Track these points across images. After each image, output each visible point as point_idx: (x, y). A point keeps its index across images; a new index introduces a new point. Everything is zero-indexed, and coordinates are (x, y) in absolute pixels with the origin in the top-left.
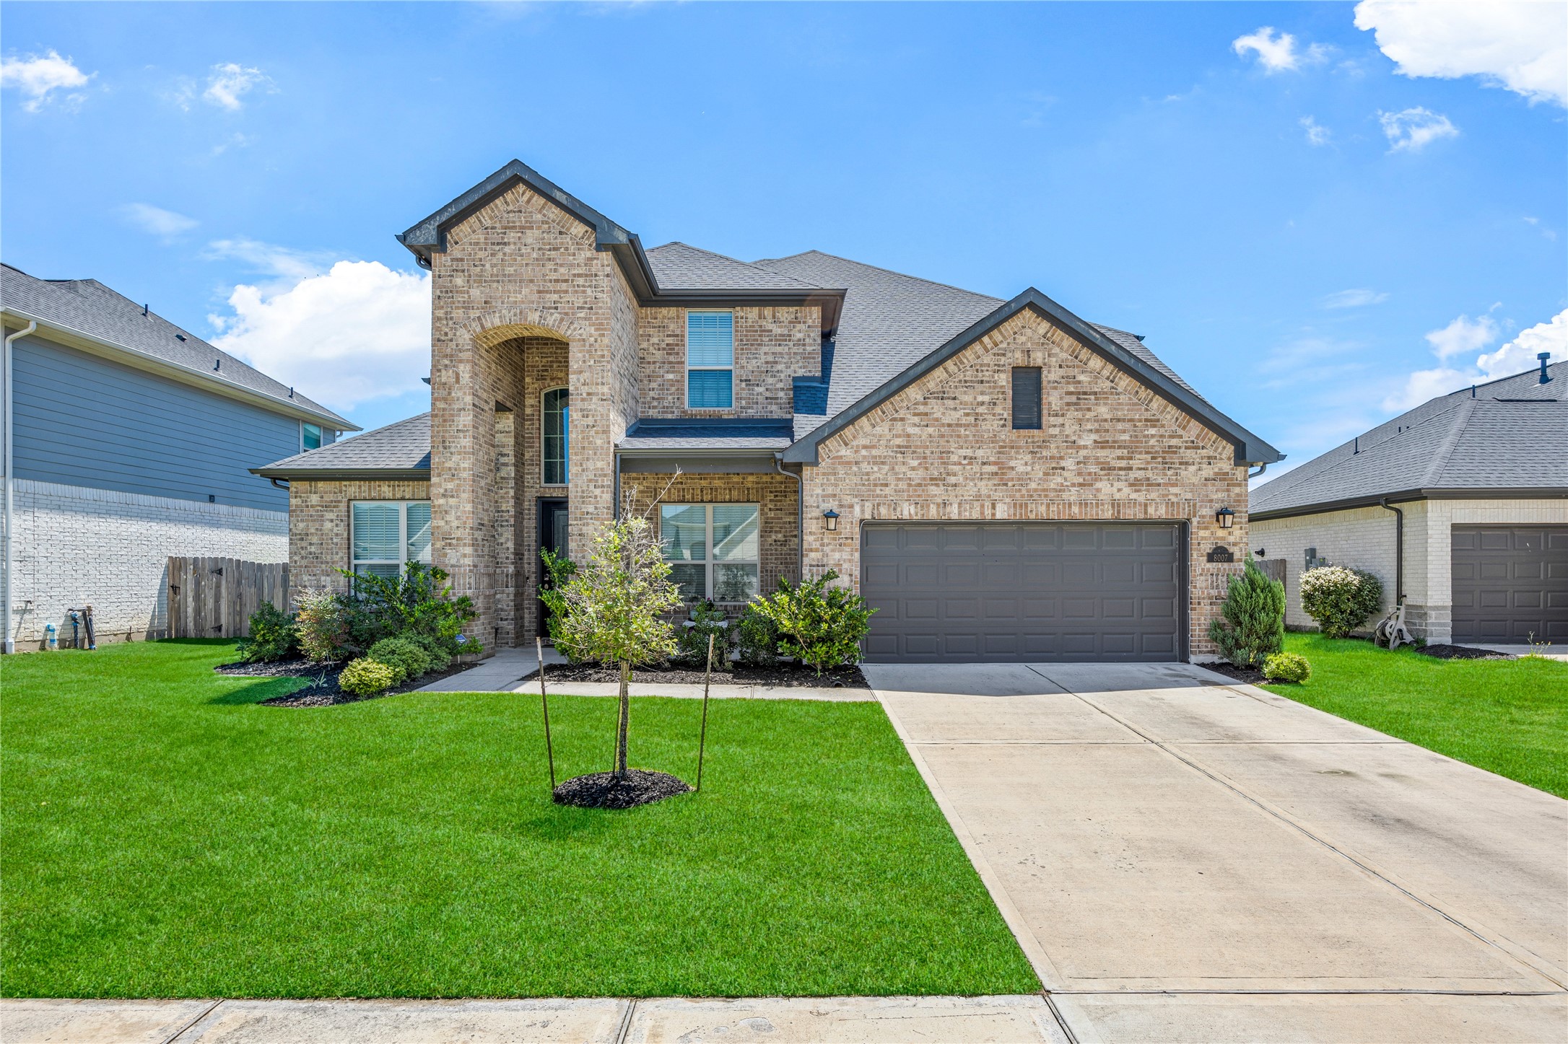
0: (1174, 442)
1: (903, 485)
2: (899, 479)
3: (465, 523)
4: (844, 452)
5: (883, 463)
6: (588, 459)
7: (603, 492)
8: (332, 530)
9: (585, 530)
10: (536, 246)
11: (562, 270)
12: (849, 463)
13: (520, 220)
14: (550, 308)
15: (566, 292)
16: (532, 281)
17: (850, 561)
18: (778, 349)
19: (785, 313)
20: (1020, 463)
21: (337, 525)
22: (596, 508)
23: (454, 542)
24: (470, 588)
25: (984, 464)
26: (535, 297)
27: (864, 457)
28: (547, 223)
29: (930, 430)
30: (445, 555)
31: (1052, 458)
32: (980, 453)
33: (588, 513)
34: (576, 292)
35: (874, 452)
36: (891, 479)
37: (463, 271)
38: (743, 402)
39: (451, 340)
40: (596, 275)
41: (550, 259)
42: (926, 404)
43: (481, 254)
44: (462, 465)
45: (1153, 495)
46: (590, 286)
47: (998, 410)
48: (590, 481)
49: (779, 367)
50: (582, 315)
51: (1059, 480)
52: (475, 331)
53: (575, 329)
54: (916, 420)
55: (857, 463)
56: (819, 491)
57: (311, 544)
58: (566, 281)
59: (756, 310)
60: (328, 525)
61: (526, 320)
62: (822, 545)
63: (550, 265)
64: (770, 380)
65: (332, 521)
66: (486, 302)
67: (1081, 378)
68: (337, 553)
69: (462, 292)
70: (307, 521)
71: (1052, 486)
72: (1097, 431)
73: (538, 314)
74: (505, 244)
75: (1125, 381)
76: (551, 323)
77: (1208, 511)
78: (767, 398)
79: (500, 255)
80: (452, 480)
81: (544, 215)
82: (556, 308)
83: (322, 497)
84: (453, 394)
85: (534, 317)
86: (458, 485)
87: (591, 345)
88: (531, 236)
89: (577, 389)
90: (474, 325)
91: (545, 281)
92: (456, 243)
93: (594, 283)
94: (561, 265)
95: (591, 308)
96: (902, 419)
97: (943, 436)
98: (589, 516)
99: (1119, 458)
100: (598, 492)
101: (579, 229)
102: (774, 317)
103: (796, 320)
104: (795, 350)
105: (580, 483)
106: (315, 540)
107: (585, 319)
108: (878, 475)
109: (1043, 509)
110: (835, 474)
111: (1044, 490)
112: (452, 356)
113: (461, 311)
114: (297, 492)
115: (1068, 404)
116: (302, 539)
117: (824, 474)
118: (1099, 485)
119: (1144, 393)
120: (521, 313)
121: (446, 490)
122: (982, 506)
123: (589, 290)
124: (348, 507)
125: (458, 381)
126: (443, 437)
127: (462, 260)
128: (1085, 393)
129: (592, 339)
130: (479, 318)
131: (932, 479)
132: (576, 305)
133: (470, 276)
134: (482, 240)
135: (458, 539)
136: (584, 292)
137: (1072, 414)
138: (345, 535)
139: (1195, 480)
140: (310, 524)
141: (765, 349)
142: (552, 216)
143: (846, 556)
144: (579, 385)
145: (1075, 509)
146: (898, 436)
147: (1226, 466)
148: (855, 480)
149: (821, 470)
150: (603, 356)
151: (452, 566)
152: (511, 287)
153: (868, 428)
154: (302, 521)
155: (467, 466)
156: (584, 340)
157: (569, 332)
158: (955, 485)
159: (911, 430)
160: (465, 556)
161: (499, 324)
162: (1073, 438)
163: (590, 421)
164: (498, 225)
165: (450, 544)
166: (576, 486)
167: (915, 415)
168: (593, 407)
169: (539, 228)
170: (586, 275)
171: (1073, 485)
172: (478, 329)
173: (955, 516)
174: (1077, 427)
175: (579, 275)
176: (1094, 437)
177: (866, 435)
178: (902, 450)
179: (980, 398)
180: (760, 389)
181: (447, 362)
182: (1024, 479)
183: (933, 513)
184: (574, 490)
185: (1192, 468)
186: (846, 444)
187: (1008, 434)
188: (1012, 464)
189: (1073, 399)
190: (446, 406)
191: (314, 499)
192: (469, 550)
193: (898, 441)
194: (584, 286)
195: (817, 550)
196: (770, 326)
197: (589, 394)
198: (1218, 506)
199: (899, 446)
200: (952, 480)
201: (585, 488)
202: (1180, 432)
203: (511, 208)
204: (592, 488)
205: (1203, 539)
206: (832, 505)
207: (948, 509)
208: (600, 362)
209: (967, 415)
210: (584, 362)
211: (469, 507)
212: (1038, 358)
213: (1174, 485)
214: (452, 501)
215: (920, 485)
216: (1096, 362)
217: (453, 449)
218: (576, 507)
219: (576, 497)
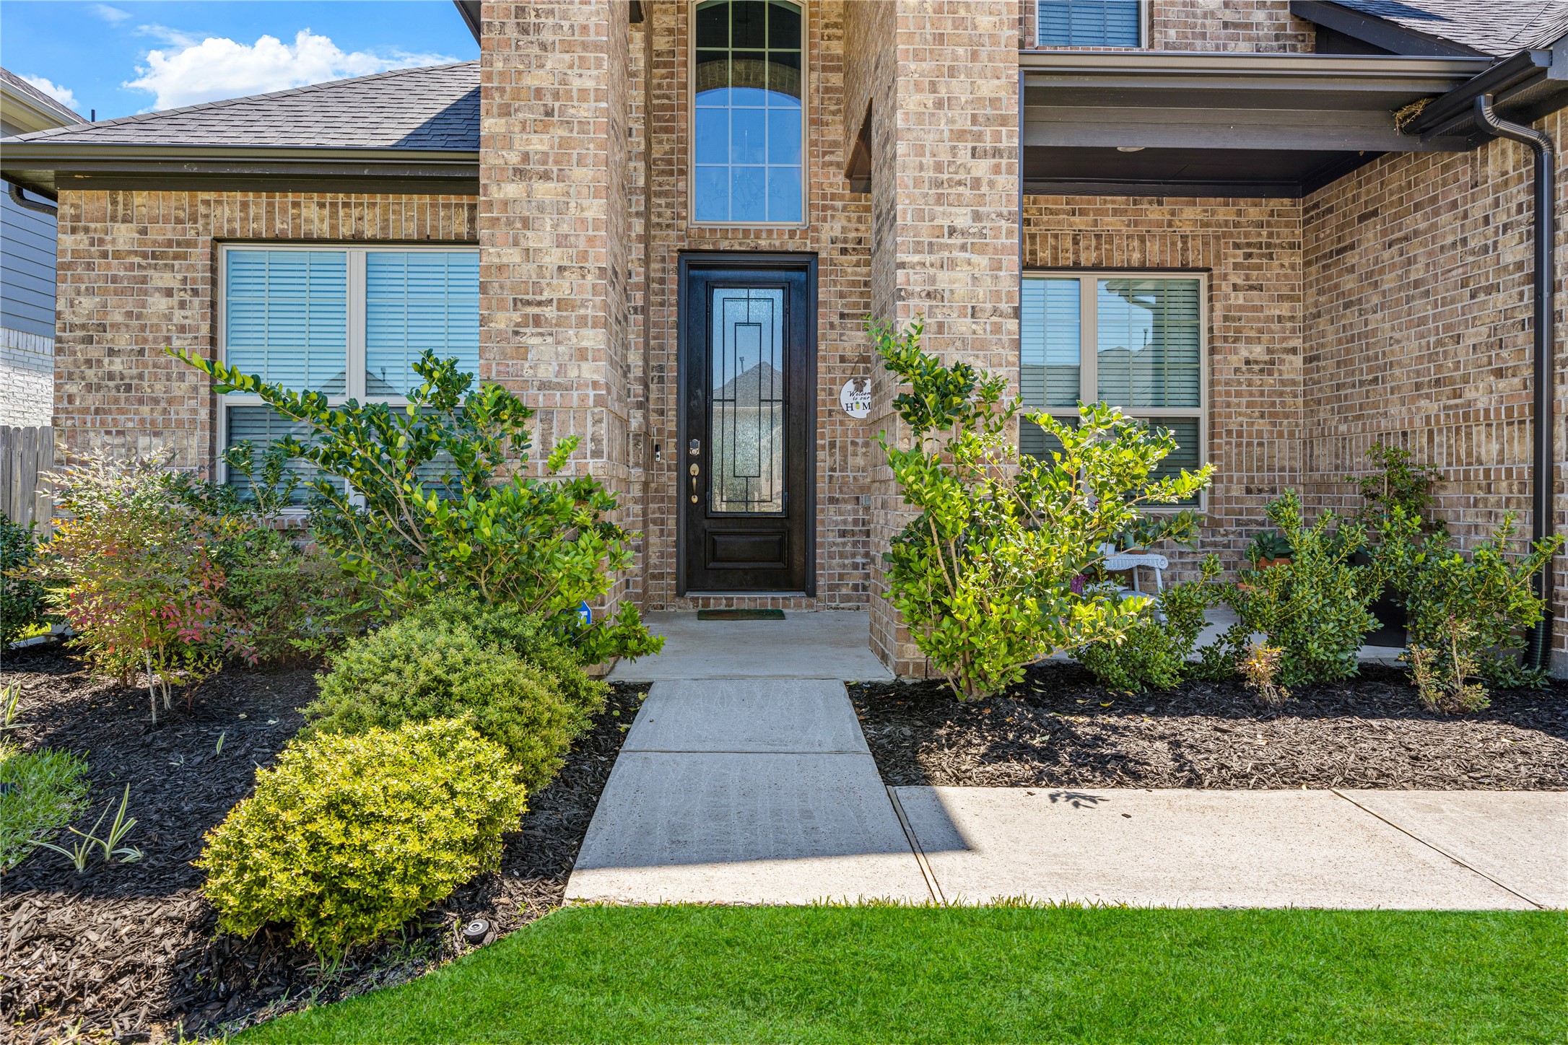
3: (584, 256)
6: (952, 72)
7: (997, 170)
9: (944, 279)
22: (977, 217)
23: (550, 312)
24: (597, 454)
30: (523, 352)
33: (952, 231)
44: (576, 83)
48: (960, 135)
80: (546, 128)
86: (564, 143)
98: (957, 241)
100: (982, 168)
105: (929, 140)
121: (526, 157)
135: (562, 304)
151: (544, 386)
155: (589, 84)
160: (582, 354)
165: (537, 321)
166: (920, 151)
184: (913, 160)
192: (594, 339)
201: (945, 157)
204: (964, 156)
211: (595, 209)
214: (545, 191)
217: (547, 36)
218: (919, 213)
219: (918, 183)
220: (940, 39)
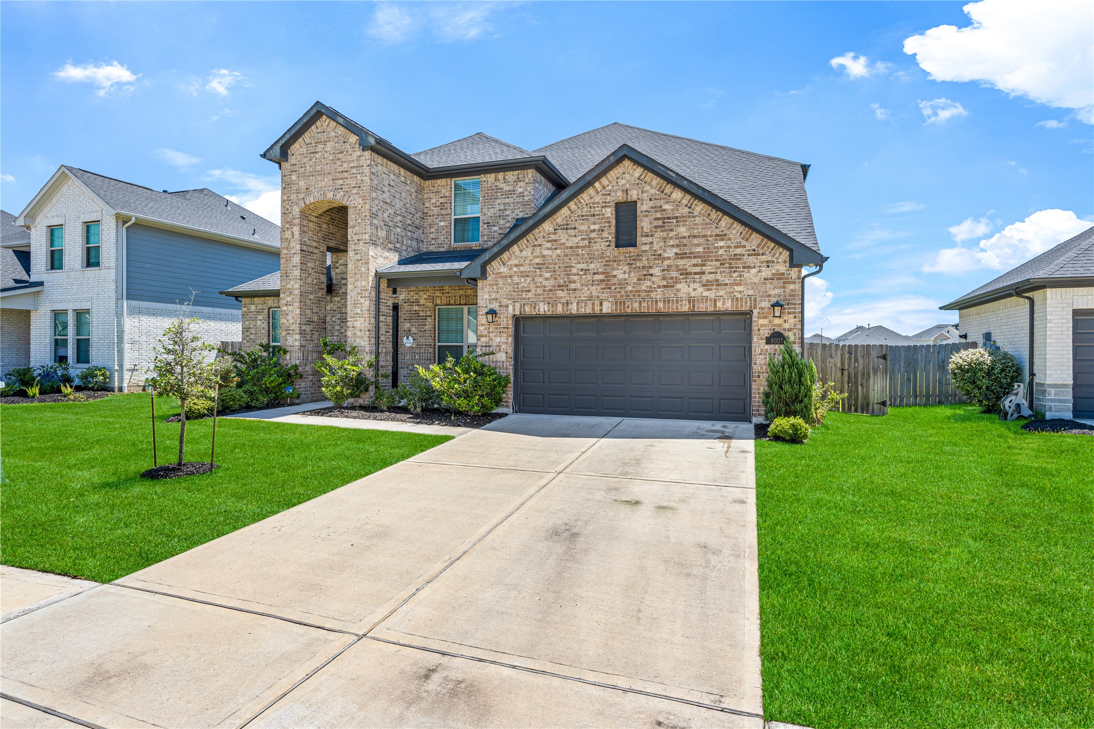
0: (738, 251)
1: (539, 291)
2: (537, 287)
3: (296, 321)
4: (503, 269)
5: (527, 276)
6: (357, 280)
7: (365, 301)
8: (261, 326)
9: (356, 324)
10: (332, 152)
11: (345, 165)
12: (505, 277)
13: (323, 137)
14: (339, 189)
15: (347, 178)
16: (329, 173)
17: (506, 343)
18: (507, 200)
19: (511, 176)
20: (620, 273)
21: (263, 323)
22: (362, 311)
23: (291, 332)
24: (298, 360)
25: (595, 274)
26: (331, 183)
27: (515, 272)
28: (337, 137)
29: (558, 252)
30: (287, 340)
31: (644, 267)
32: (592, 266)
33: (357, 314)
34: (352, 177)
35: (522, 269)
36: (532, 287)
37: (296, 171)
38: (485, 237)
39: (290, 213)
40: (362, 166)
41: (338, 159)
42: (555, 234)
43: (305, 160)
44: (295, 287)
45: (722, 293)
46: (359, 173)
47: (605, 234)
48: (359, 294)
49: (508, 212)
50: (355, 192)
51: (649, 283)
52: (301, 206)
53: (351, 201)
54: (549, 245)
55: (511, 277)
56: (487, 296)
57: (251, 334)
58: (347, 171)
59: (493, 175)
60: (259, 323)
61: (326, 197)
62: (489, 332)
63: (339, 163)
64: (502, 222)
65: (261, 320)
66: (307, 189)
67: (666, 207)
68: (263, 339)
69: (295, 184)
70: (250, 320)
71: (644, 288)
72: (678, 246)
73: (333, 193)
74: (316, 152)
75: (699, 207)
76: (339, 198)
77: (766, 304)
78: (500, 234)
79: (314, 160)
80: (290, 295)
81: (336, 133)
82: (342, 189)
83: (256, 307)
84: (291, 245)
85: (330, 195)
86: (293, 298)
87: (359, 210)
88: (329, 146)
89: (352, 237)
90: (301, 202)
91: (336, 173)
92: (293, 155)
93: (361, 171)
94: (345, 162)
95: (360, 187)
96: (540, 245)
97: (567, 255)
98: (358, 316)
99: (695, 265)
100: (362, 300)
101: (353, 139)
102: (504, 179)
103: (518, 180)
104: (518, 200)
105: (353, 295)
106: (253, 331)
107: (357, 194)
108: (524, 284)
109: (636, 305)
110: (497, 285)
111: (637, 291)
112: (290, 222)
113: (294, 195)
114: (245, 304)
115: (656, 227)
116: (247, 331)
117: (490, 285)
118: (678, 286)
119: (714, 215)
120: (324, 193)
121: (287, 302)
122: (593, 304)
123: (358, 176)
124: (269, 312)
125: (293, 237)
126: (286, 270)
127: (295, 165)
128: (669, 218)
129: (360, 206)
130: (303, 198)
131: (559, 286)
132: (352, 186)
133: (299, 174)
134: (305, 152)
135: (293, 330)
136: (356, 177)
137: (659, 234)
138: (267, 329)
139: (756, 280)
140: (251, 322)
141: (499, 201)
142: (340, 132)
143: (504, 340)
144: (353, 235)
145: (661, 305)
146: (537, 257)
147: (782, 268)
148: (510, 288)
149: (489, 282)
150: (366, 216)
151: (290, 346)
152: (319, 178)
153: (518, 253)
154: (247, 320)
155: (297, 287)
156: (356, 207)
157: (348, 203)
158: (575, 290)
159: (545, 252)
160: (296, 340)
161: (313, 201)
162: (660, 252)
163: (358, 257)
164: (313, 142)
165: (289, 333)
166: (351, 297)
167: (548, 241)
168: (360, 248)
169: (333, 141)
170: (357, 167)
171: (659, 287)
172: (303, 205)
173: (574, 311)
174: (662, 244)
175: (354, 167)
176: (675, 250)
177: (517, 257)
178: (539, 266)
179: (592, 227)
180: (496, 228)
181: (288, 226)
182: (623, 284)
183: (560, 310)
184: (350, 299)
185: (753, 271)
186: (504, 264)
187: (612, 252)
188: (614, 273)
189: (660, 223)
190: (287, 252)
191: (253, 308)
192: (298, 337)
193: (537, 261)
194: (356, 174)
195: (485, 336)
196: (502, 186)
197: (358, 240)
198: (774, 300)
199: (538, 264)
200: (573, 286)
201: (356, 298)
202: (744, 243)
203: (319, 130)
204: (359, 298)
205: (762, 326)
206: (495, 306)
207: (570, 307)
208: (364, 220)
209: (583, 239)
210: (356, 220)
211: (298, 311)
212: (634, 195)
213: (737, 285)
214: (290, 308)
215: (551, 290)
216: (677, 194)
217: (291, 278)
218: (351, 311)
219: (351, 304)
220: (355, 274)
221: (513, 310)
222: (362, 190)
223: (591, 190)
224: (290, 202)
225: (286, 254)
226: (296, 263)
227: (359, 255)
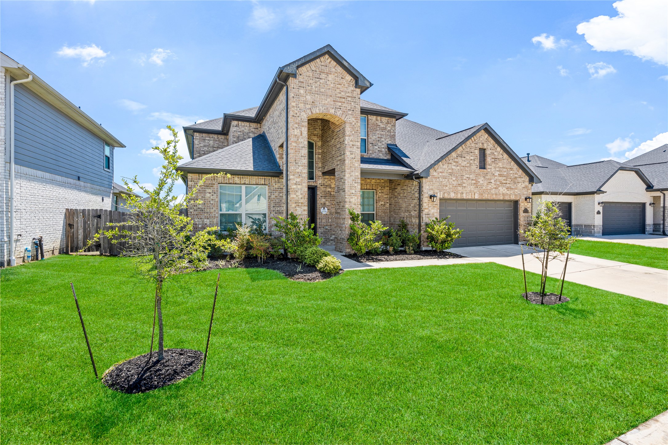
0: (516, 176)
1: (451, 186)
2: (450, 184)
3: (305, 196)
4: (435, 174)
5: (446, 178)
6: (352, 172)
7: (358, 185)
9: (351, 200)
10: (333, 82)
11: (343, 93)
12: (436, 178)
13: (327, 70)
14: (338, 108)
15: (344, 103)
16: (331, 96)
17: (436, 212)
18: (382, 133)
19: (384, 120)
20: (481, 180)
22: (355, 191)
23: (300, 204)
25: (472, 180)
26: (332, 103)
27: (441, 176)
28: (337, 73)
29: (458, 167)
30: (297, 210)
31: (489, 179)
32: (471, 176)
33: (352, 193)
34: (348, 103)
35: (443, 174)
36: (448, 184)
37: (304, 87)
38: (371, 151)
39: (299, 117)
40: (355, 98)
41: (338, 88)
42: (457, 159)
43: (311, 81)
44: (303, 171)
45: (512, 192)
46: (353, 102)
47: (476, 162)
48: (353, 180)
49: (383, 140)
50: (350, 113)
51: (490, 186)
52: (308, 114)
53: (348, 118)
54: (455, 164)
55: (438, 178)
56: (428, 187)
58: (344, 98)
59: (375, 117)
61: (329, 112)
62: (429, 207)
63: (338, 91)
64: (380, 144)
66: (313, 102)
67: (495, 153)
69: (303, 96)
71: (489, 188)
72: (499, 171)
73: (334, 110)
74: (320, 79)
75: (505, 156)
76: (339, 114)
77: (523, 198)
78: (378, 151)
79: (318, 83)
80: (299, 178)
81: (336, 70)
82: (340, 109)
84: (299, 140)
85: (332, 111)
86: (302, 180)
87: (353, 126)
88: (331, 77)
89: (348, 143)
90: (308, 111)
91: (336, 97)
92: (301, 75)
93: (354, 100)
94: (342, 91)
95: (353, 111)
96: (451, 163)
97: (461, 170)
98: (353, 195)
99: (504, 180)
100: (356, 185)
101: (349, 78)
102: (381, 120)
103: (388, 123)
105: (350, 181)
107: (351, 115)
108: (444, 182)
109: (486, 195)
110: (432, 181)
111: (487, 189)
112: (299, 123)
113: (302, 104)
115: (492, 162)
117: (429, 181)
118: (500, 188)
119: (510, 160)
120: (327, 109)
121: (296, 182)
122: (472, 194)
123: (352, 103)
125: (301, 135)
126: (295, 158)
127: (303, 82)
128: (496, 159)
129: (354, 123)
130: (310, 108)
131: (459, 185)
132: (348, 108)
133: (306, 90)
134: (311, 75)
135: (302, 203)
136: (351, 104)
137: (493, 165)
139: (521, 188)
141: (378, 132)
142: (339, 71)
143: (435, 211)
144: (349, 141)
145: (494, 196)
146: (449, 169)
147: (527, 183)
148: (438, 184)
149: (428, 180)
150: (358, 130)
152: (323, 97)
153: (441, 166)
155: (305, 171)
156: (351, 123)
157: (346, 119)
158: (465, 187)
159: (453, 167)
160: (304, 210)
161: (318, 112)
162: (494, 173)
163: (353, 156)
164: (317, 70)
165: (298, 205)
166: (348, 182)
167: (454, 162)
168: (354, 150)
169: (334, 74)
170: (352, 97)
171: (494, 188)
172: (310, 113)
173: (465, 198)
174: (494, 169)
175: (349, 97)
176: (498, 173)
177: (441, 168)
178: (451, 174)
179: (471, 158)
180: (376, 147)
181: (297, 126)
182: (482, 186)
183: (459, 197)
184: (347, 184)
185: (520, 184)
186: (435, 171)
187: (478, 171)
188: (479, 180)
189: (493, 160)
190: (296, 145)
193: (450, 171)
194: (350, 101)
195: (427, 209)
196: (379, 124)
197: (353, 145)
198: (525, 196)
199: (450, 173)
200: (464, 185)
201: (351, 183)
202: (518, 173)
203: (323, 64)
204: (354, 183)
205: (523, 205)
206: (431, 193)
207: (463, 195)
208: (356, 133)
209: (468, 163)
210: (351, 132)
211: (306, 189)
212: (485, 146)
213: (516, 189)
214: (299, 187)
215: (455, 186)
216: (499, 149)
217: (299, 164)
218: (348, 191)
219: (348, 187)
220: (351, 167)
221: (439, 195)
222: (355, 113)
223: (470, 140)
224: (298, 109)
225: (295, 146)
226: (304, 154)
227: (353, 155)
